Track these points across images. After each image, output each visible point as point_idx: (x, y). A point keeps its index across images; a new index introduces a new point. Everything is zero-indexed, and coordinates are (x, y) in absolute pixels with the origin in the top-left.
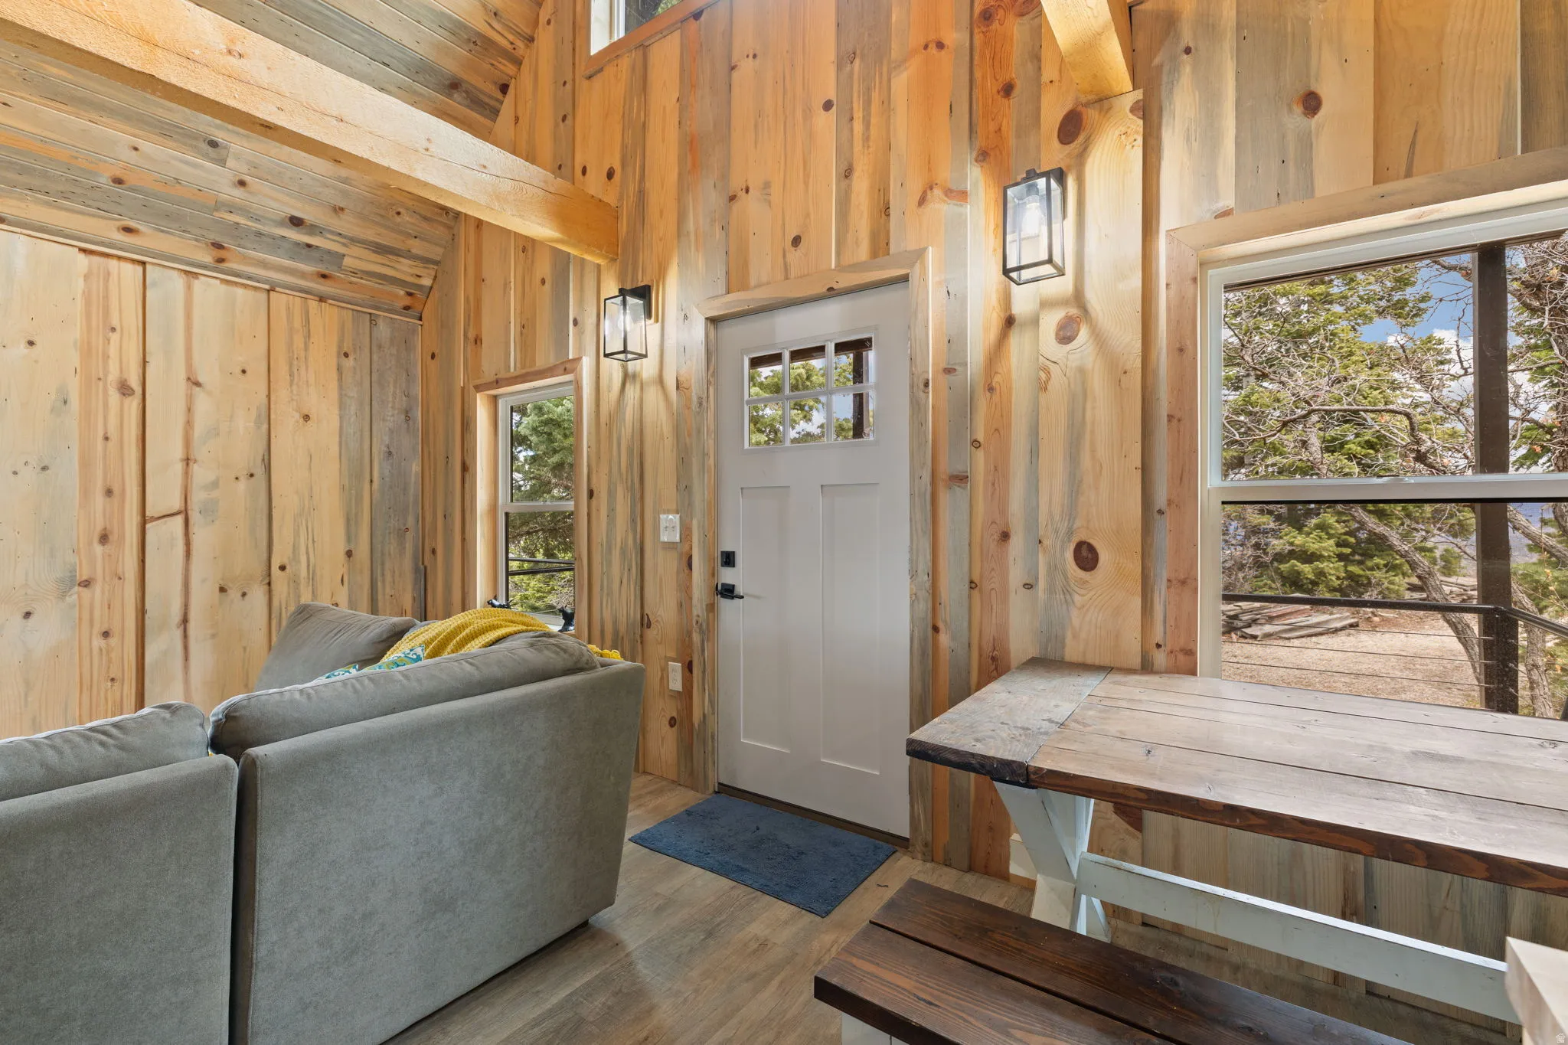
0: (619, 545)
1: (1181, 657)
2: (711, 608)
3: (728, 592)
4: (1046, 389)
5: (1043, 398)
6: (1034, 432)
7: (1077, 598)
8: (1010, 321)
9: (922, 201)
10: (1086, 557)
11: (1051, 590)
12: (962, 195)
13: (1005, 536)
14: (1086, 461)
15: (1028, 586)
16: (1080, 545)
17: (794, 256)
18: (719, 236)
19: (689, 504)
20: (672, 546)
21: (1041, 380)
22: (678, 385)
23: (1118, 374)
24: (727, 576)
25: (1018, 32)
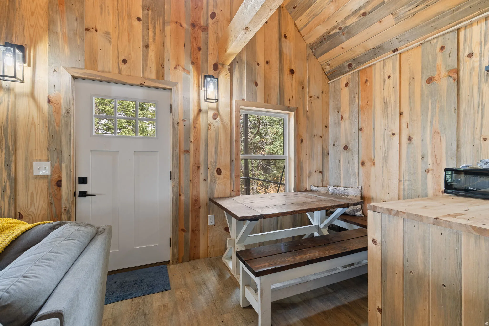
1: (238, 192)
2: (74, 203)
3: (83, 194)
4: (210, 130)
5: (209, 132)
6: (207, 140)
7: (217, 182)
8: (200, 111)
9: (175, 68)
10: (219, 172)
11: (211, 180)
12: (188, 72)
13: (199, 167)
14: (219, 148)
15: (205, 180)
16: (218, 169)
17: (124, 67)
18: (79, 43)
19: (58, 157)
20: (44, 177)
21: (209, 127)
22: (49, 101)
23: (225, 129)
24: (82, 187)
25: (202, 35)
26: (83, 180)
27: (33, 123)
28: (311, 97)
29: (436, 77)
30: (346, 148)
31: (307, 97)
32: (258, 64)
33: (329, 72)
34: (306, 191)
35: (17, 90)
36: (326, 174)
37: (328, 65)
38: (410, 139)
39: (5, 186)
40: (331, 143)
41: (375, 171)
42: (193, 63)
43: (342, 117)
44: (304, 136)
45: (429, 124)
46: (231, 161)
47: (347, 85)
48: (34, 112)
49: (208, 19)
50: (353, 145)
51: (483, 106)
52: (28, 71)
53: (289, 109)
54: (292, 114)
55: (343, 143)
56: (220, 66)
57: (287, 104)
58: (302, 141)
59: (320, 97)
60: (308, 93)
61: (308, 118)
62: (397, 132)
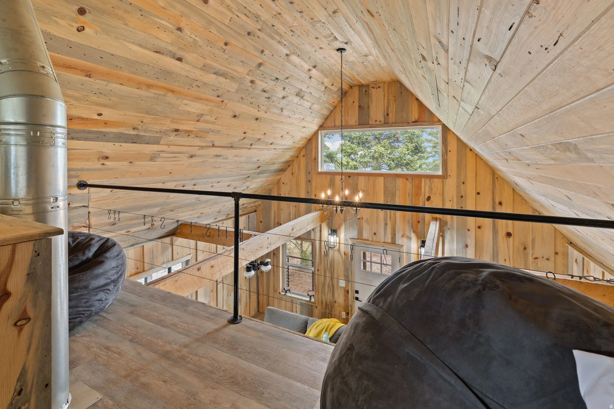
0: (327, 284)
2: (353, 302)
3: (357, 299)
9: (402, 236)
12: (410, 238)
17: (374, 237)
18: (356, 225)
19: (348, 279)
20: (343, 287)
22: (345, 254)
24: (356, 295)
26: (357, 292)
27: (339, 263)
32: (469, 230)
39: (331, 288)
42: (414, 232)
48: (340, 258)
49: (424, 201)
52: (338, 239)
60: (533, 253)
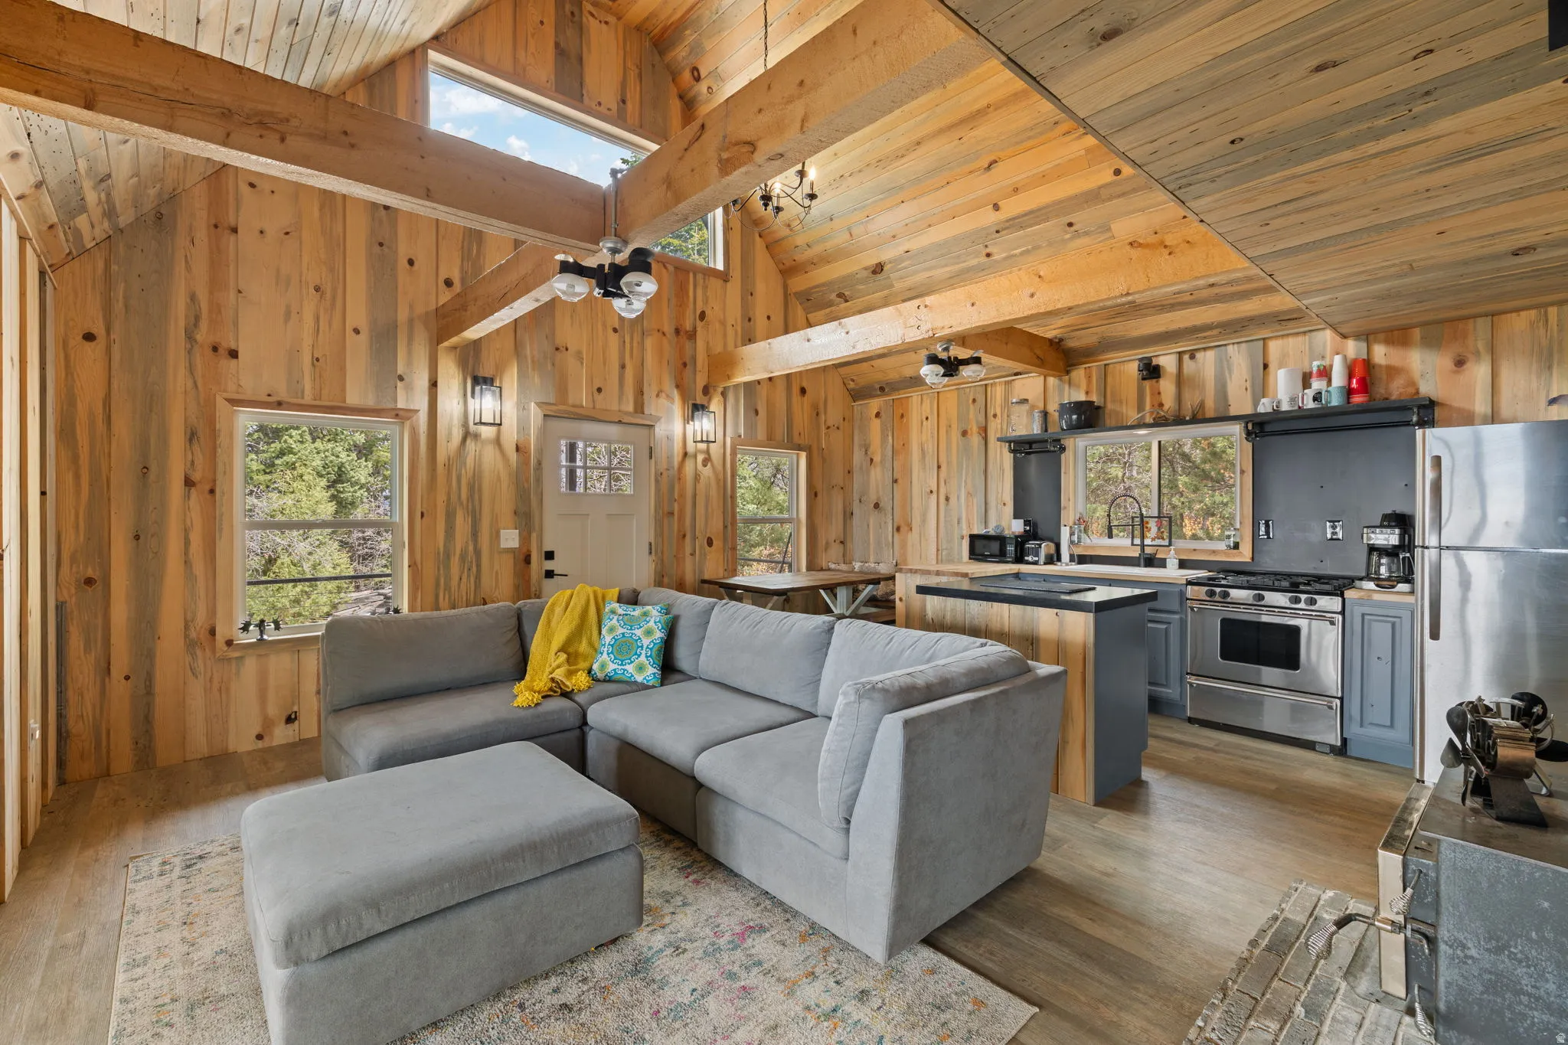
0: (458, 552)
2: (542, 585)
3: (550, 574)
4: (699, 482)
5: (697, 485)
6: (695, 496)
7: (708, 557)
8: (685, 454)
9: (658, 396)
10: (710, 542)
11: (700, 554)
12: (672, 400)
13: (684, 536)
14: (710, 510)
15: (692, 555)
16: (708, 538)
17: (599, 397)
18: (549, 368)
19: (526, 524)
20: (512, 550)
21: (697, 477)
22: (518, 449)
23: (718, 481)
24: (549, 565)
25: (688, 345)
26: (550, 556)
27: (499, 479)
28: (828, 428)
29: (969, 432)
30: (877, 506)
31: (823, 428)
33: (853, 390)
34: (822, 570)
35: (483, 436)
36: (849, 545)
37: (853, 380)
38: (947, 499)
39: (472, 562)
40: (856, 497)
41: (913, 537)
42: (677, 387)
43: (872, 460)
44: (819, 486)
45: (963, 484)
46: (725, 527)
47: (878, 415)
48: (500, 465)
49: (695, 321)
50: (886, 503)
51: (1003, 470)
53: (799, 448)
54: (803, 455)
55: (873, 498)
56: (711, 390)
57: (797, 440)
58: (816, 495)
59: (841, 428)
60: (825, 421)
61: (824, 460)
62: (935, 489)
